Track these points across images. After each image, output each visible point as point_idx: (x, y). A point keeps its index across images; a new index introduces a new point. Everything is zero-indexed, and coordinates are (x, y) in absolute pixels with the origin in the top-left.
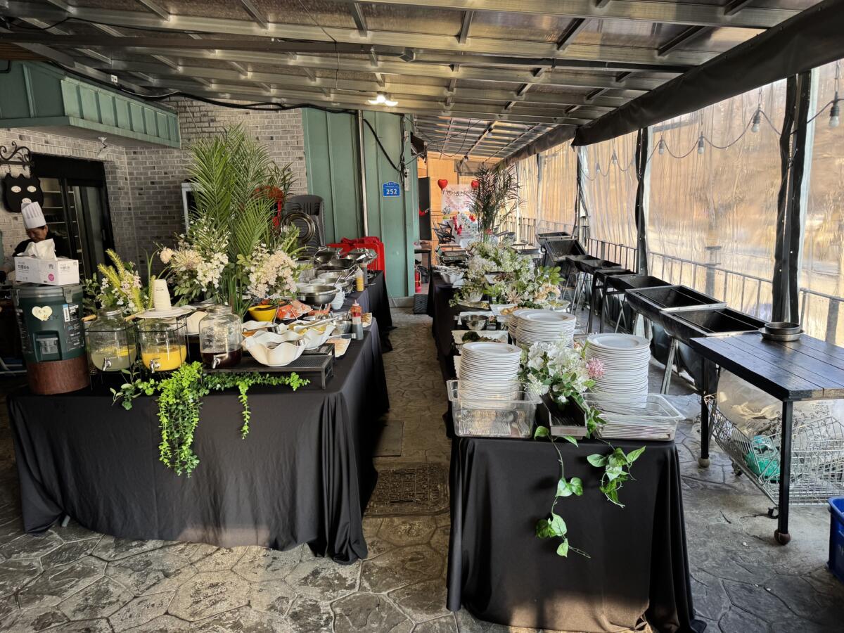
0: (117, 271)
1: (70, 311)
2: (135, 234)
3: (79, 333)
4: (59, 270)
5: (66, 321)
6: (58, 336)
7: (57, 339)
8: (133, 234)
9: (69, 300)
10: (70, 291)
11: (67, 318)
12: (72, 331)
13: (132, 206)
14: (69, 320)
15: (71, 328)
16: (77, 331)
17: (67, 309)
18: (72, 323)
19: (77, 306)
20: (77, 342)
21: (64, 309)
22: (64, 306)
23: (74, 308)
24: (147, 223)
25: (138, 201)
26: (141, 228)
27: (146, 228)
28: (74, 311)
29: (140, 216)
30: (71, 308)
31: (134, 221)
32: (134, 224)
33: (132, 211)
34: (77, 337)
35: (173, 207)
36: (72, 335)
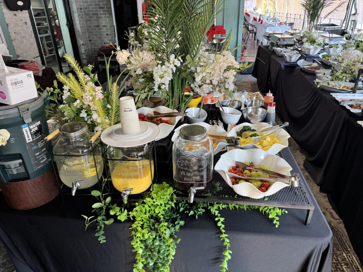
0: (77, 78)
1: (30, 130)
2: (85, 24)
3: (44, 149)
4: (10, 87)
5: (28, 141)
6: (22, 158)
7: (21, 161)
8: (84, 24)
9: (28, 120)
10: (28, 110)
11: (29, 138)
12: (36, 151)
13: (82, 7)
14: (31, 140)
15: (35, 147)
16: (42, 148)
17: (27, 129)
18: (35, 142)
19: (39, 123)
20: (43, 159)
21: (24, 130)
22: (23, 126)
23: (34, 127)
24: (91, 17)
25: (85, 4)
26: (88, 20)
27: (91, 21)
28: (36, 129)
29: (87, 13)
30: (31, 127)
31: (84, 16)
32: (84, 18)
33: (83, 10)
34: (43, 154)
35: (104, 7)
36: (37, 154)
